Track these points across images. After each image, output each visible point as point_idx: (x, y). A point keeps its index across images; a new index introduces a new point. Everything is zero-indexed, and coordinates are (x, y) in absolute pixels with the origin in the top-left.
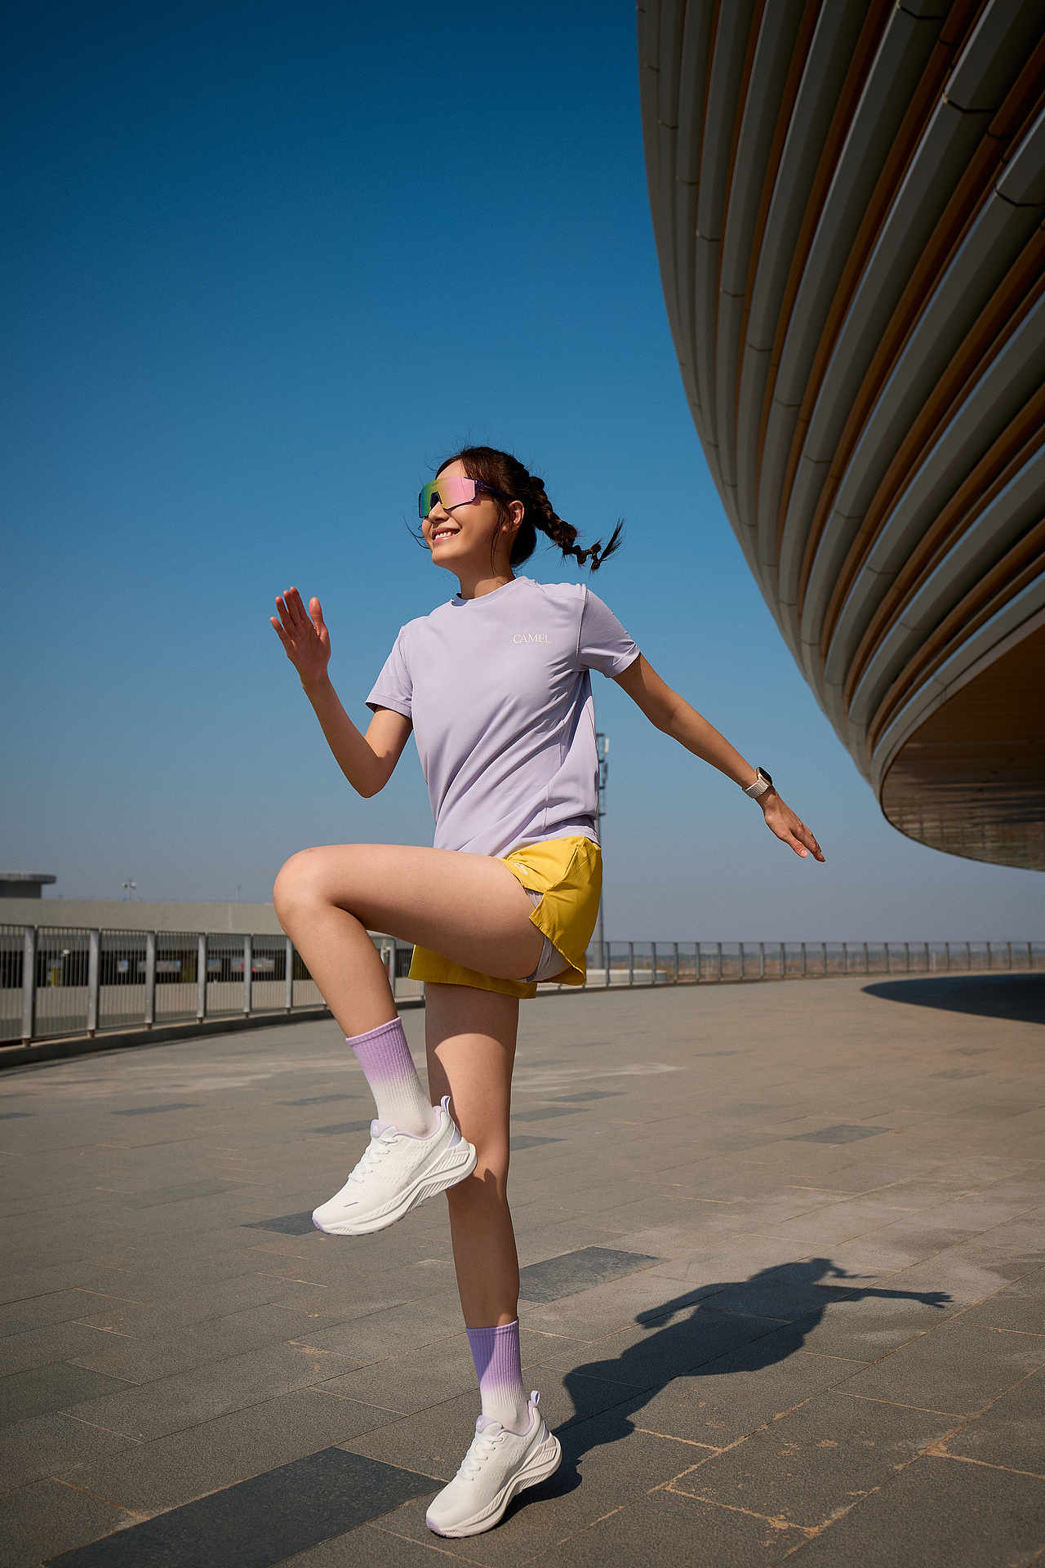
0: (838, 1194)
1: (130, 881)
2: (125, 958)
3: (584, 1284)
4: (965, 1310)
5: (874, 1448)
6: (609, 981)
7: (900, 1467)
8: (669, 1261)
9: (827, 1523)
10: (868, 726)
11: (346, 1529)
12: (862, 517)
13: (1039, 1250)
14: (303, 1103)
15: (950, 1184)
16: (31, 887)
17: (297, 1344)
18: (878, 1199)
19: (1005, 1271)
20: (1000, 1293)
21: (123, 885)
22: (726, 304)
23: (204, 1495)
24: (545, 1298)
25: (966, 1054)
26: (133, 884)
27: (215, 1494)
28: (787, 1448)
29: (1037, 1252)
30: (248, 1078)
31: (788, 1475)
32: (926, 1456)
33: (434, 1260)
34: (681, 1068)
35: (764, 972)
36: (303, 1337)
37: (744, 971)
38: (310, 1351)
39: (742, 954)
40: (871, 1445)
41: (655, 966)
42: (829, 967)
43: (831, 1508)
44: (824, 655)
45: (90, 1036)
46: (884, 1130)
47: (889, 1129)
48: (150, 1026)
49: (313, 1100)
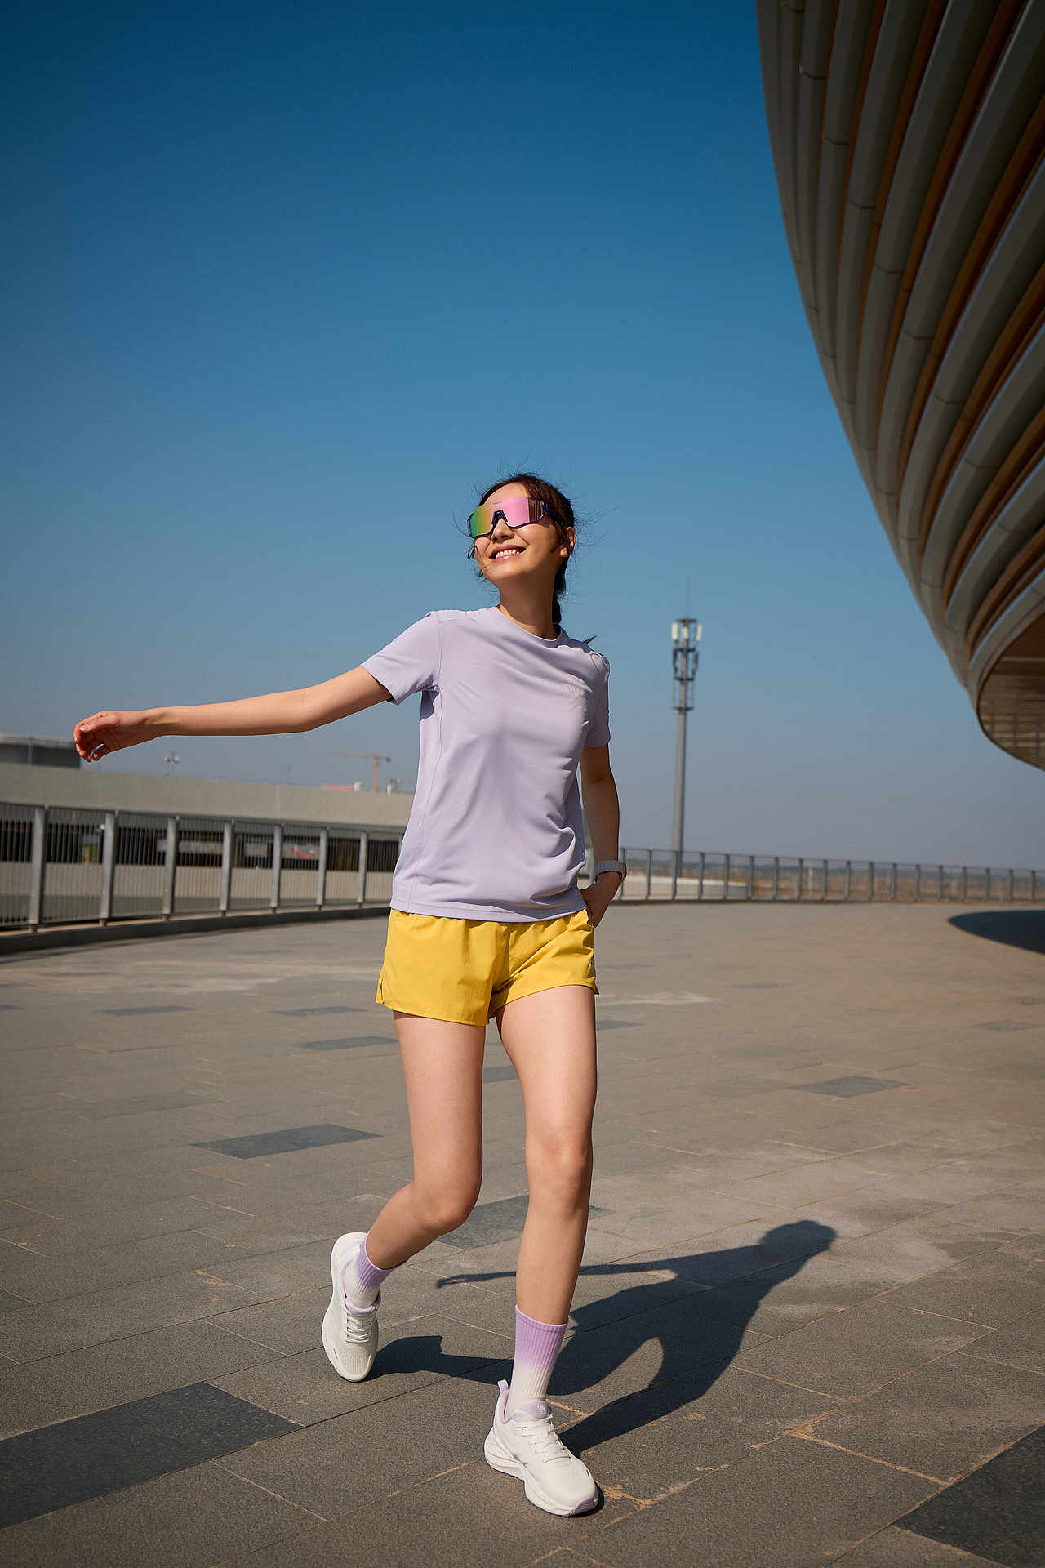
0: (819, 1153)
3: (516, 1232)
4: (895, 1288)
5: (740, 1424)
6: (675, 893)
7: (757, 1446)
8: (610, 1213)
9: (662, 1496)
10: (967, 631)
11: (189, 1464)
12: (964, 403)
13: (1002, 1229)
14: (302, 1013)
15: (942, 1150)
16: (69, 756)
17: (205, 1274)
18: (859, 1161)
19: (953, 1250)
20: (939, 1273)
22: (829, 151)
23: (63, 1420)
24: (471, 1244)
27: (73, 1420)
29: (999, 1231)
30: (253, 982)
31: (643, 1445)
32: (789, 1437)
34: (712, 1000)
35: (849, 892)
36: (213, 1267)
37: (826, 890)
38: (213, 1282)
39: (825, 870)
40: (739, 1421)
41: (728, 877)
42: (922, 890)
43: (671, 1482)
44: (922, 552)
45: (101, 925)
46: (899, 1085)
47: (903, 1084)
48: (168, 916)
49: (313, 1011)
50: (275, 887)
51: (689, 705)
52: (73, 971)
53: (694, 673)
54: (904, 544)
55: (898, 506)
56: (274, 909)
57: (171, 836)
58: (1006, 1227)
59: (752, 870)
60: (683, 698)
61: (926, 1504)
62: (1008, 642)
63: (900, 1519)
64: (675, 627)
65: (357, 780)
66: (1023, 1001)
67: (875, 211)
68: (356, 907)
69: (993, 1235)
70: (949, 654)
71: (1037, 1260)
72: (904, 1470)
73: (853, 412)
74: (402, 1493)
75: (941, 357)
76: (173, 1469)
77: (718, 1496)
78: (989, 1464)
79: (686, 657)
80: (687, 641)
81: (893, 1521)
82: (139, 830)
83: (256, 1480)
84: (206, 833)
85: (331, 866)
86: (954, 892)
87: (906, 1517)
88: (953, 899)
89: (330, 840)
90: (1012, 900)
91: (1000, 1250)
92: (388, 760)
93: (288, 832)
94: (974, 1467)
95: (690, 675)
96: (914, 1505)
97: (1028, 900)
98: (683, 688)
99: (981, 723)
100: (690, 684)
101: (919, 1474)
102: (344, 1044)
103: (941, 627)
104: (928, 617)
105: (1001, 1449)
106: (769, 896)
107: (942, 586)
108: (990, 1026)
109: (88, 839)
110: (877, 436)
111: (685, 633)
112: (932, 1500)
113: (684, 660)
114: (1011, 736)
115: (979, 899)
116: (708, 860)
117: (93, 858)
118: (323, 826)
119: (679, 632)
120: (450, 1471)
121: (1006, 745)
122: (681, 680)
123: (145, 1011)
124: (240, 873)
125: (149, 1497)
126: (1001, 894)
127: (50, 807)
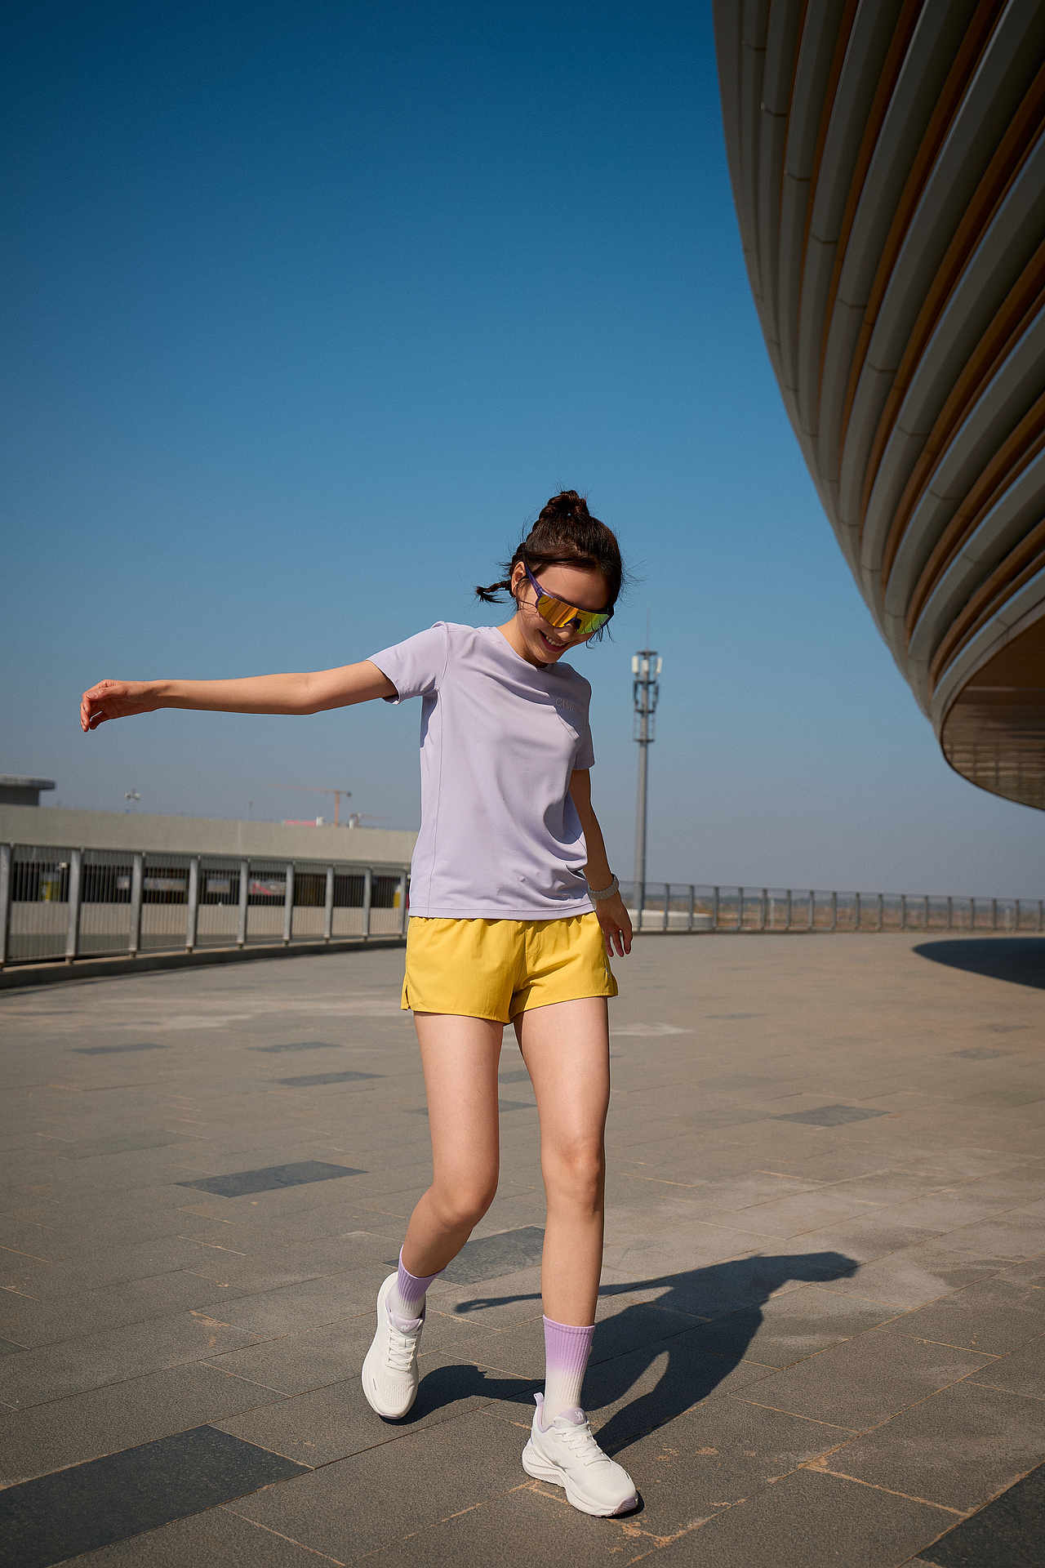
0: (808, 1183)
1: (134, 793)
2: (127, 874)
4: (897, 1317)
5: (753, 1458)
6: (641, 924)
7: (773, 1480)
9: (681, 1532)
10: (930, 662)
11: (198, 1510)
12: (927, 435)
13: (997, 1256)
14: (275, 1049)
15: (929, 1178)
16: (27, 794)
17: (200, 1314)
18: (848, 1191)
19: (951, 1278)
20: (939, 1301)
21: (126, 795)
22: (791, 188)
24: (467, 1280)
25: (996, 1030)
26: (137, 795)
28: (665, 1453)
29: (993, 1258)
30: (225, 1019)
31: (658, 1481)
32: (804, 1470)
33: (363, 1233)
34: (687, 1031)
35: (813, 922)
36: (206, 1308)
37: (790, 921)
38: (210, 1323)
39: (788, 901)
40: (752, 1455)
41: (693, 908)
42: (885, 920)
43: (689, 1518)
44: (885, 583)
45: (67, 963)
46: (880, 1114)
47: (885, 1113)
48: (134, 953)
49: (287, 1047)
50: (242, 923)
51: (650, 738)
52: (41, 1010)
53: (654, 705)
54: (867, 576)
55: (861, 538)
56: (241, 945)
57: (137, 874)
58: (1000, 1254)
59: (717, 901)
60: (643, 730)
61: (949, 1536)
62: (973, 671)
63: (923, 1551)
64: (635, 660)
65: (319, 816)
66: (995, 1028)
67: (838, 245)
68: (323, 942)
69: (987, 1262)
70: (912, 686)
71: (1035, 1287)
72: (922, 1501)
73: (816, 446)
74: (418, 1534)
75: (904, 390)
76: (184, 1515)
77: (738, 1531)
78: (1007, 1493)
79: (646, 689)
80: (648, 673)
81: (915, 1554)
82: (100, 868)
83: (269, 1524)
84: (172, 871)
85: (296, 902)
86: (915, 922)
87: (929, 1549)
88: (914, 928)
89: (296, 876)
90: (973, 929)
91: (996, 1277)
92: (349, 795)
93: (254, 868)
94: (992, 1497)
95: (651, 708)
96: (936, 1537)
97: (989, 928)
98: (643, 720)
99: (945, 753)
100: (650, 716)
101: (937, 1505)
102: (323, 1079)
103: (903, 660)
104: (892, 649)
105: (1017, 1478)
106: (733, 926)
107: (905, 616)
108: (965, 1054)
109: (49, 878)
110: (840, 468)
111: (645, 665)
112: (952, 1531)
113: (645, 693)
114: (970, 765)
115: (939, 928)
116: (673, 891)
117: (55, 896)
118: (288, 862)
119: (639, 665)
120: (464, 1511)
121: (968, 774)
122: (642, 712)
123: (118, 1050)
124: (205, 909)
125: (161, 1545)
126: (960, 923)
127: (16, 845)
